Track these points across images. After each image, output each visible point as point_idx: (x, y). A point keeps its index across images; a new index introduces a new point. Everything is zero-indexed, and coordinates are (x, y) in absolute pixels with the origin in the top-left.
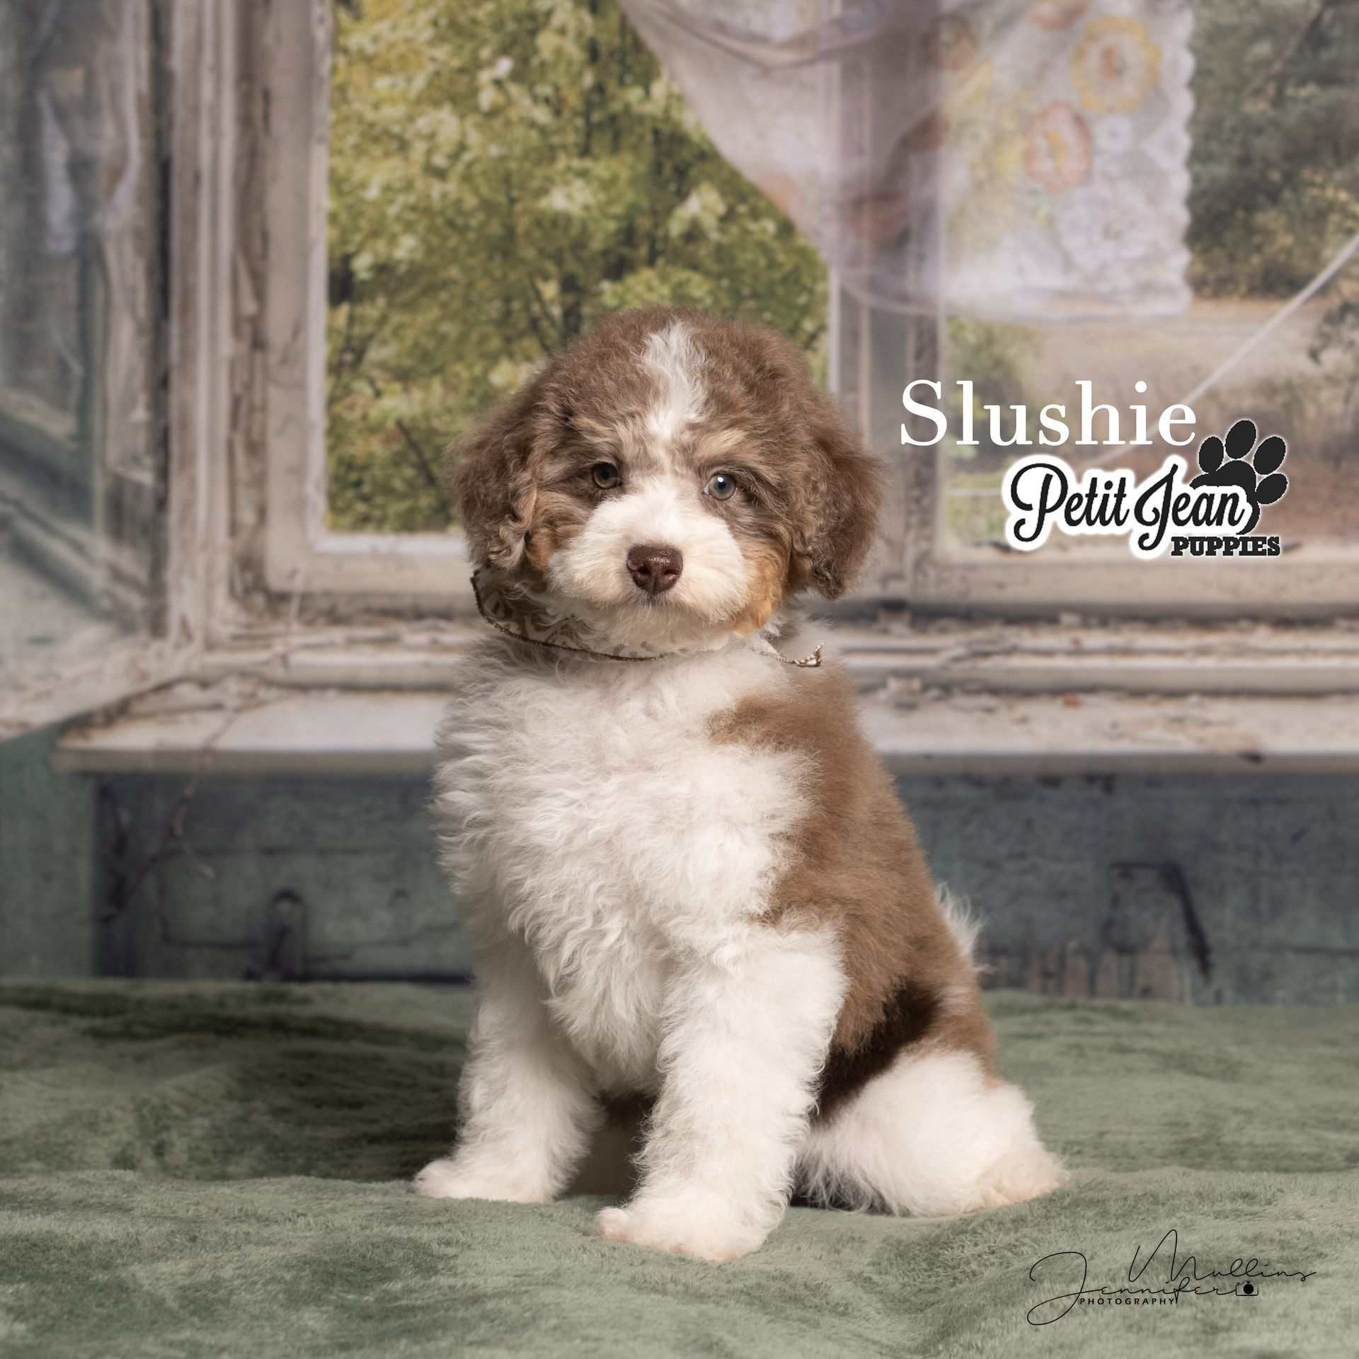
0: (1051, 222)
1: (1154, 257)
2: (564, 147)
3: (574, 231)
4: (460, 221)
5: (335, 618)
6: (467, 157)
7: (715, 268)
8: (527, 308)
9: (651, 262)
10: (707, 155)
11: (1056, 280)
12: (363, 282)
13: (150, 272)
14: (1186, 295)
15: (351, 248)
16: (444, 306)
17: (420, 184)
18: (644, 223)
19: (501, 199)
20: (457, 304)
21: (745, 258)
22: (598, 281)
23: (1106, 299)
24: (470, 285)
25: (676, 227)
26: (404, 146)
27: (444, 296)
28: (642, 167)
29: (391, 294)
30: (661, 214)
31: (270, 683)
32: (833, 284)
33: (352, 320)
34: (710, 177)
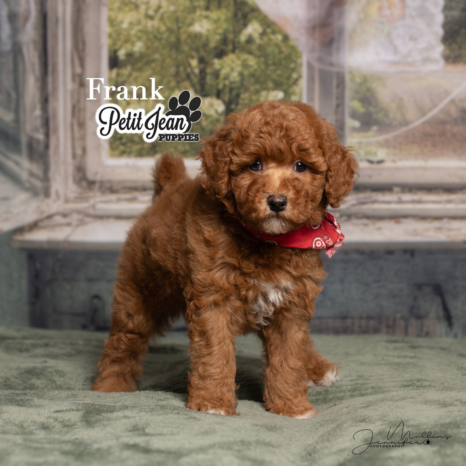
0: (389, 35)
1: (430, 48)
2: (199, 7)
3: (204, 39)
4: (159, 36)
5: (112, 190)
6: (161, 11)
7: (257, 53)
8: (185, 69)
9: (233, 51)
10: (255, 10)
11: (391, 57)
12: (122, 61)
13: (40, 57)
14: (442, 62)
15: (117, 47)
16: (153, 69)
17: (143, 21)
18: (230, 36)
19: (175, 27)
20: (158, 68)
21: (270, 49)
22: (212, 59)
23: (411, 64)
24: (163, 61)
25: (243, 38)
26: (137, 7)
27: (153, 65)
28: (230, 14)
29: (133, 65)
30: (237, 33)
31: (88, 215)
32: (304, 59)
33: (118, 75)
34: (256, 18)
